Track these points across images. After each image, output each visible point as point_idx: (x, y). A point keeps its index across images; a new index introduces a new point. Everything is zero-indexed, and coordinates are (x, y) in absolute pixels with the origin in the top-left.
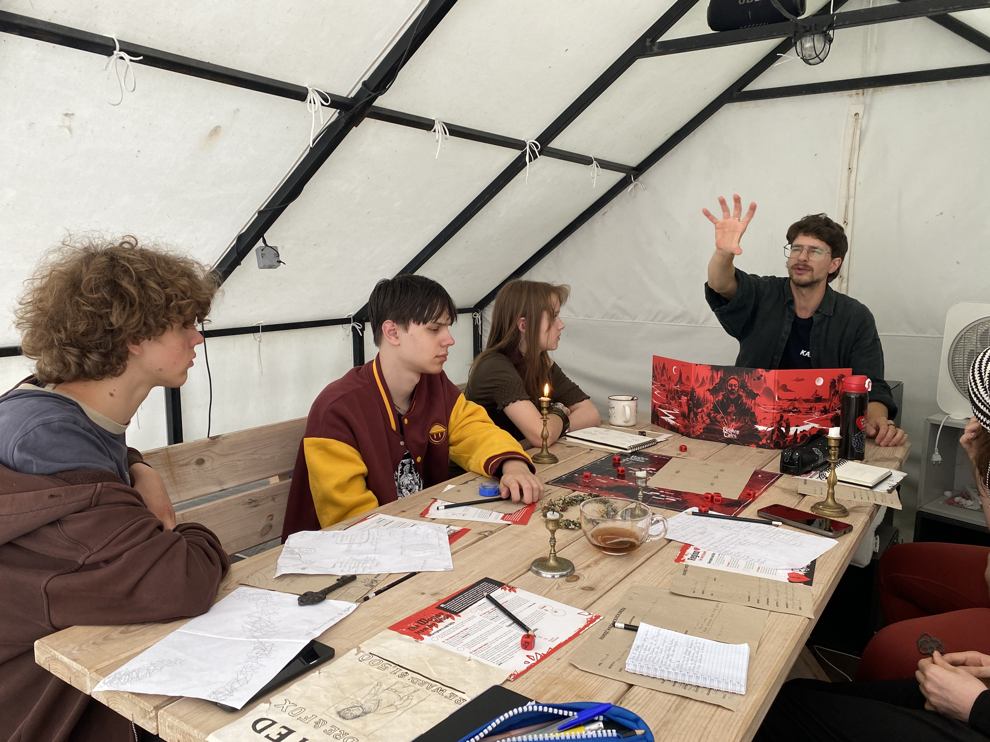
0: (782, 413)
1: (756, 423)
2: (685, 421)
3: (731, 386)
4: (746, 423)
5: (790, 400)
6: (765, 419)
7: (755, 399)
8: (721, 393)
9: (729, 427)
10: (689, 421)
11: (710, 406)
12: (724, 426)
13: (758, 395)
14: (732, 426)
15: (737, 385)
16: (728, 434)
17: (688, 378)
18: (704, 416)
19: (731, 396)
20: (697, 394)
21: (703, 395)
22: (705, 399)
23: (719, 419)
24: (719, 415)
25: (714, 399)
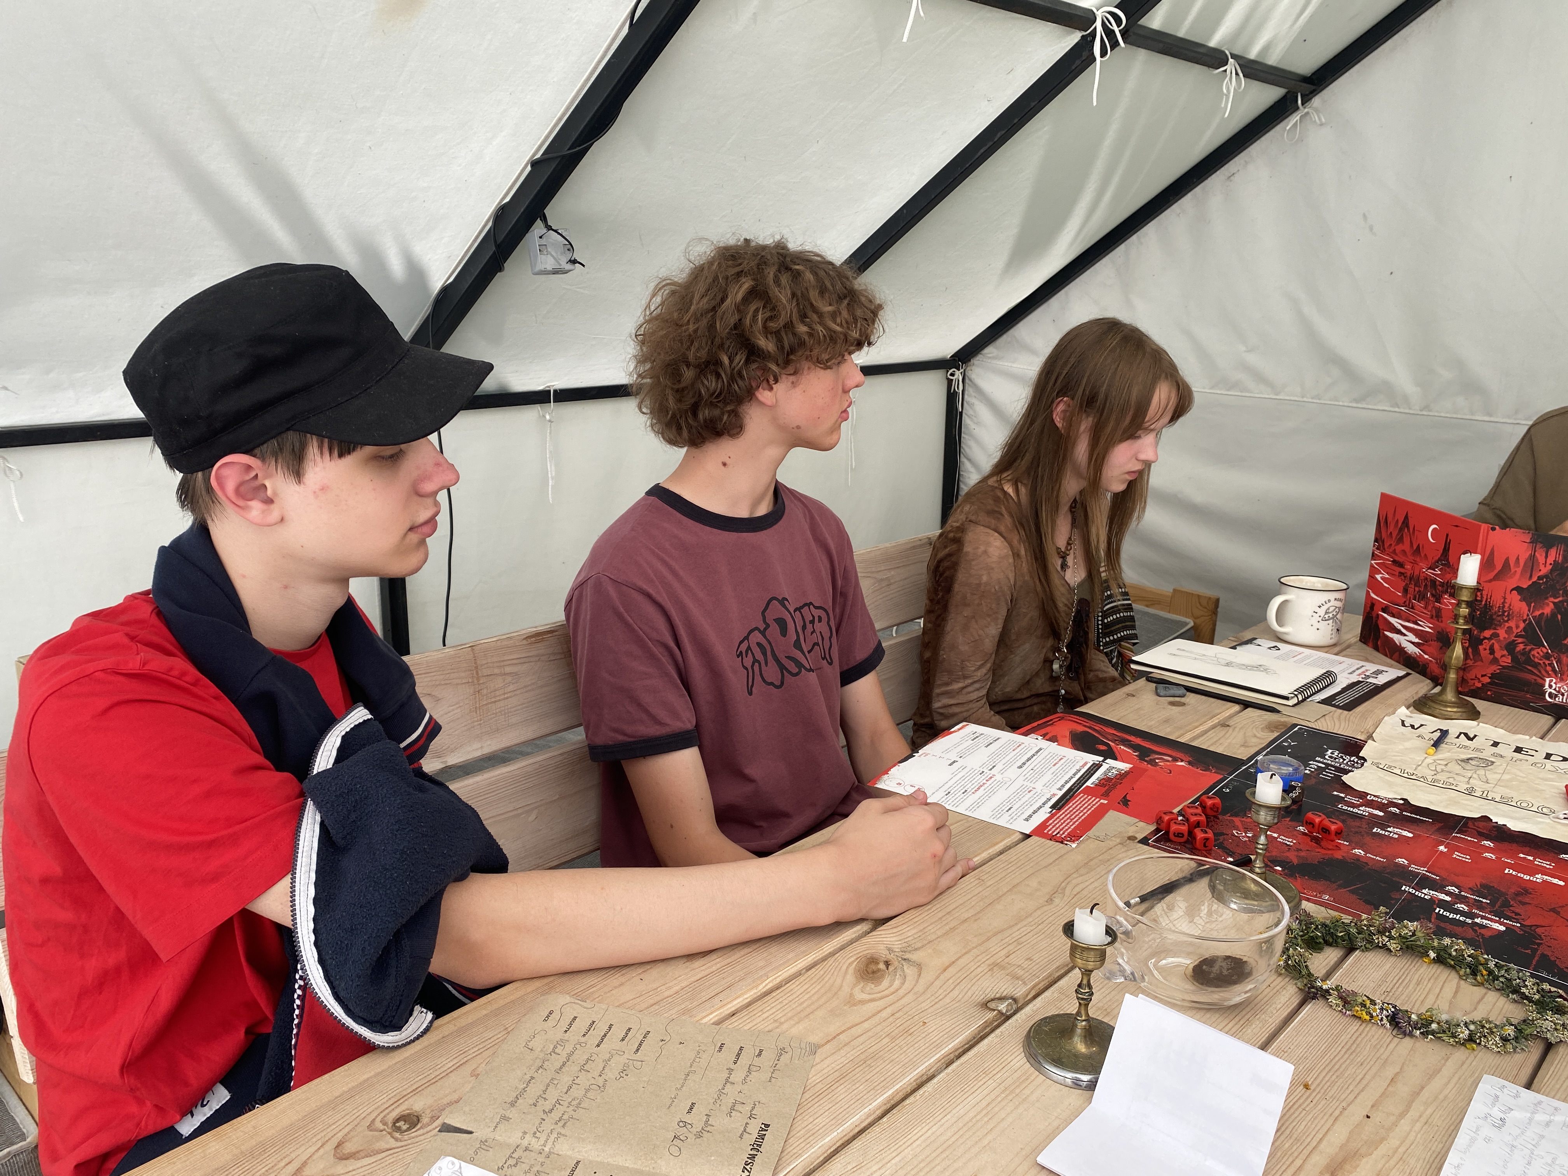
8: (1552, 599)
9: (1562, 680)
11: (1517, 627)
12: (1549, 676)
16: (1556, 696)
20: (1485, 597)
21: (1502, 601)
22: (1506, 609)
23: (1537, 657)
24: (1539, 650)
25: (1529, 611)
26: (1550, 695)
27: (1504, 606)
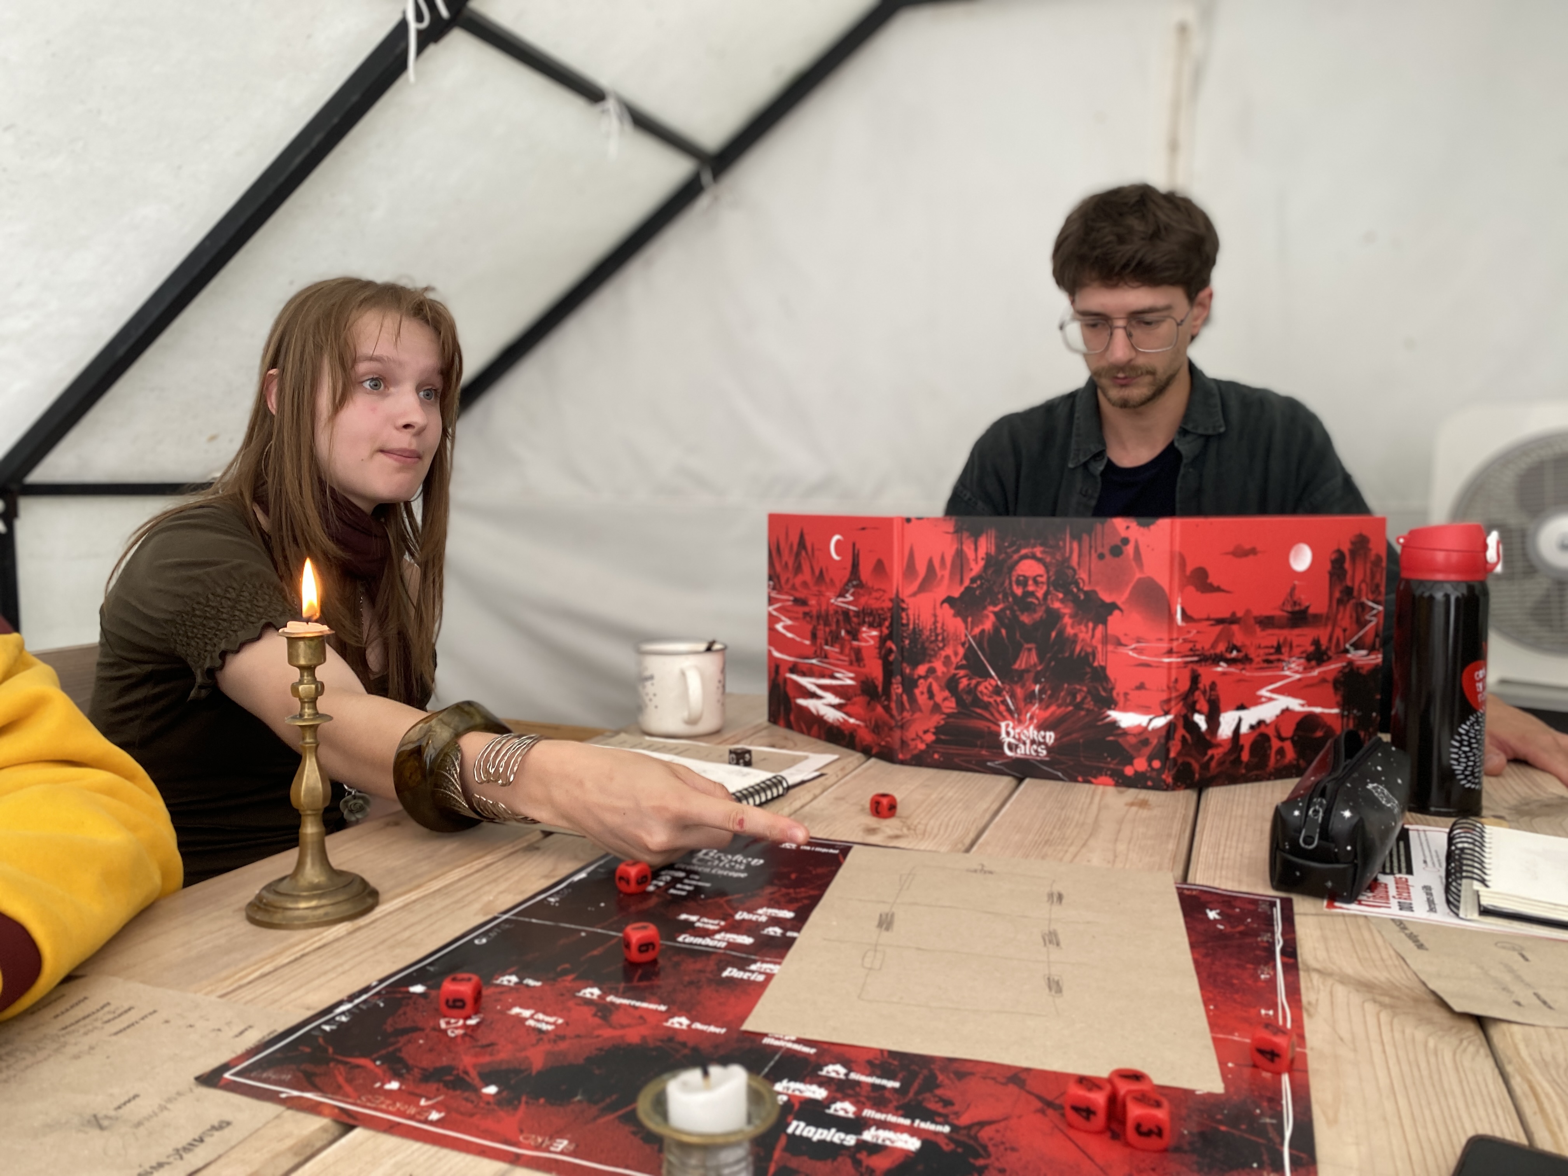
0: (1195, 667)
1: (1111, 703)
2: (874, 710)
3: (1023, 582)
4: (1078, 707)
5: (1220, 621)
6: (1141, 687)
7: (1105, 622)
8: (991, 608)
9: (1020, 722)
10: (887, 709)
11: (956, 654)
12: (1005, 719)
13: (1113, 607)
14: (1031, 718)
15: (1044, 579)
16: (1017, 747)
17: (880, 568)
18: (935, 687)
19: (1025, 618)
20: (911, 617)
21: (933, 620)
22: (939, 631)
23: (986, 694)
24: (986, 684)
25: (967, 628)
26: (1010, 746)
27: (936, 628)
